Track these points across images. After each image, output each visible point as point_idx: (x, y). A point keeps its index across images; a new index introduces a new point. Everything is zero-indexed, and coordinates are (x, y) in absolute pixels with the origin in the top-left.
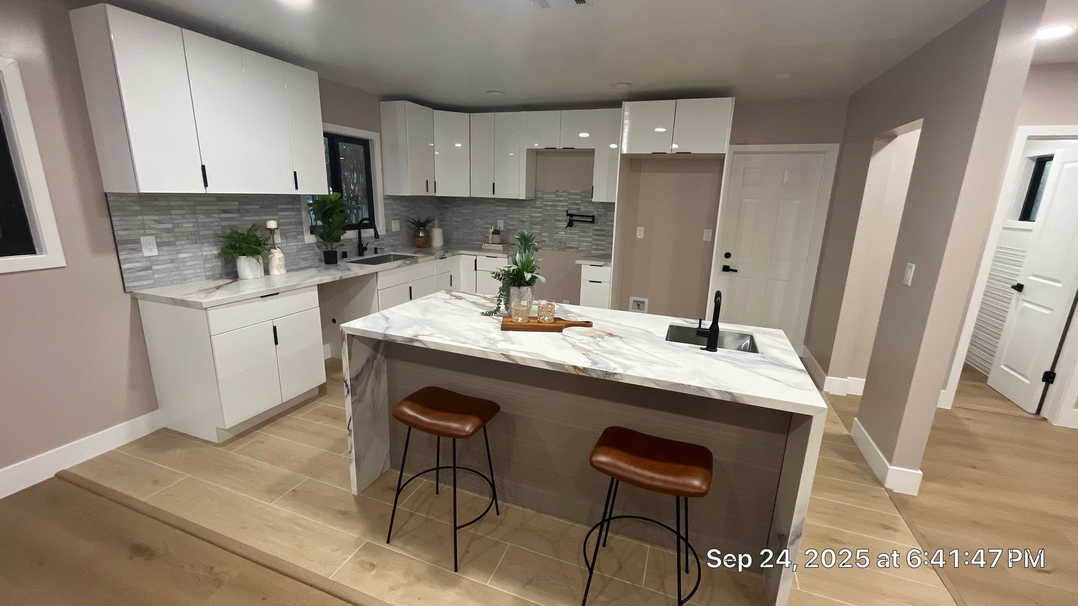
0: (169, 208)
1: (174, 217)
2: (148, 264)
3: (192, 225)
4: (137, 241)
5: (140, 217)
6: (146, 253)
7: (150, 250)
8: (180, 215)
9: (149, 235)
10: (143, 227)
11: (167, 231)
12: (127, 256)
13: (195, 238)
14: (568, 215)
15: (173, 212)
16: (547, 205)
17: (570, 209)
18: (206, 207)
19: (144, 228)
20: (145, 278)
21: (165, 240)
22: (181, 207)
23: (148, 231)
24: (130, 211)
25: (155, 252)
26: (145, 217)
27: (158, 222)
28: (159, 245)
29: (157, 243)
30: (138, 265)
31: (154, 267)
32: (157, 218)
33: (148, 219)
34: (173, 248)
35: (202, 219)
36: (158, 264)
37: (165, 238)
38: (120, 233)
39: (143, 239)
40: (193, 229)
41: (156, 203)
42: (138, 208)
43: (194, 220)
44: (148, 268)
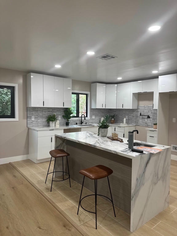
0: (38, 110)
1: (38, 112)
7: (33, 119)
8: (40, 112)
11: (37, 115)
12: (29, 120)
13: (42, 117)
16: (141, 111)
17: (149, 112)
19: (33, 114)
20: (31, 125)
22: (40, 110)
25: (34, 120)
26: (33, 112)
27: (35, 113)
28: (35, 118)
30: (30, 122)
34: (37, 119)
35: (44, 113)
36: (34, 122)
38: (28, 115)
39: (32, 117)
41: (36, 109)
42: (32, 110)
44: (32, 123)
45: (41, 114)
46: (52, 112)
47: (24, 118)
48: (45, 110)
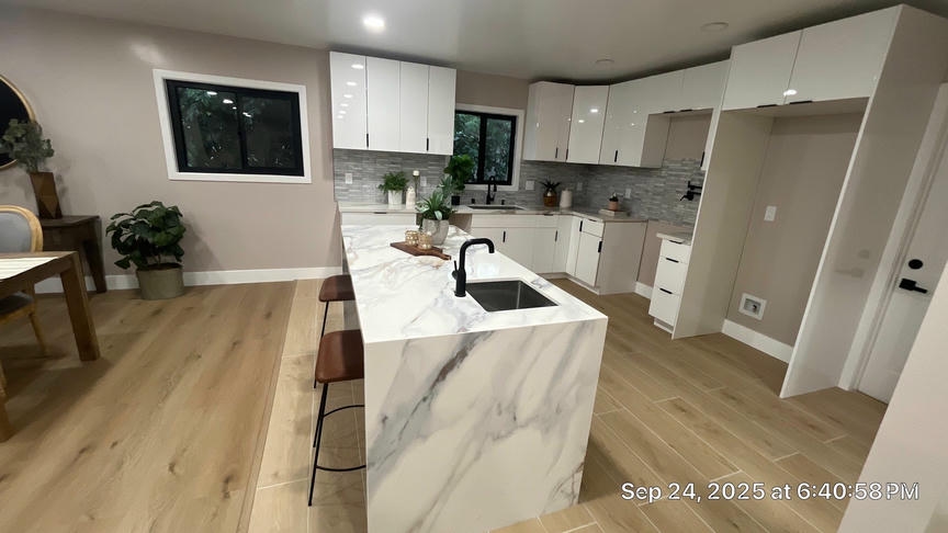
0: (362, 159)
1: (364, 164)
2: (347, 188)
3: (372, 169)
4: (343, 175)
5: (347, 163)
6: (347, 182)
7: (349, 181)
8: (367, 163)
9: (350, 172)
10: (347, 168)
11: (359, 171)
12: (338, 182)
13: (373, 177)
14: (689, 186)
15: (364, 160)
16: (671, 175)
17: (693, 180)
18: (381, 160)
20: (344, 195)
22: (368, 159)
24: (342, 159)
25: (351, 182)
27: (356, 166)
28: (354, 179)
29: (353, 177)
30: (342, 188)
31: (349, 190)
32: (355, 164)
33: (351, 164)
34: (361, 181)
35: (379, 166)
36: (352, 189)
37: (358, 175)
38: (336, 170)
39: (347, 174)
40: (373, 172)
41: (357, 156)
42: (347, 158)
43: (374, 167)
44: (346, 190)
45: (370, 169)
46: (401, 164)
47: (326, 177)
48: (381, 157)
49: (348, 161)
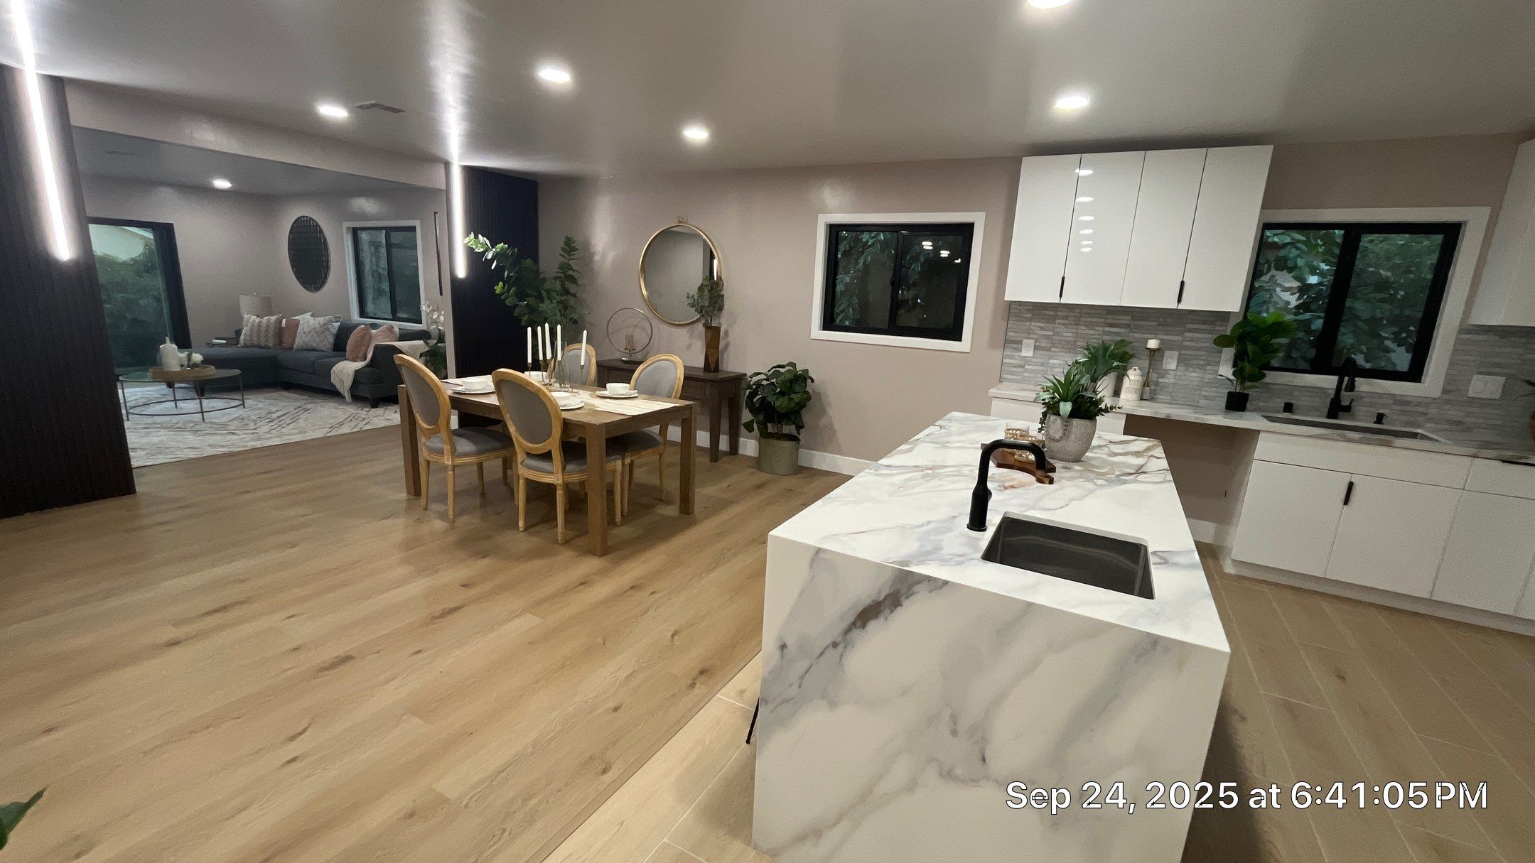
0: (1055, 317)
1: (1057, 325)
2: (1022, 363)
3: (1071, 335)
4: (1020, 343)
5: (1028, 324)
6: (1024, 353)
7: (1027, 352)
8: (1063, 324)
9: (1031, 338)
11: (1047, 337)
12: (1009, 353)
13: (1070, 348)
15: (1058, 321)
18: (1090, 319)
19: (1029, 333)
20: (1015, 373)
21: (1043, 345)
22: (1066, 318)
23: (1031, 336)
24: (1022, 317)
25: (1030, 354)
26: (1033, 324)
27: (1042, 328)
28: (1036, 348)
29: (1035, 346)
30: (1015, 362)
31: (1027, 367)
32: (1042, 325)
33: (1035, 325)
34: (1047, 353)
35: (1083, 330)
36: (1029, 365)
37: (1044, 343)
38: (1010, 334)
39: (1025, 341)
40: (1071, 339)
41: (1048, 312)
42: (1030, 315)
43: (1074, 331)
44: (1022, 366)
45: (1067, 334)
46: (1128, 326)
47: (992, 345)
48: (1090, 315)
49: (1030, 320)
